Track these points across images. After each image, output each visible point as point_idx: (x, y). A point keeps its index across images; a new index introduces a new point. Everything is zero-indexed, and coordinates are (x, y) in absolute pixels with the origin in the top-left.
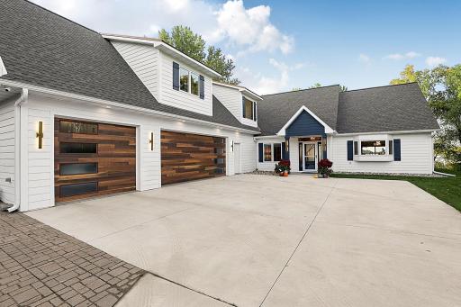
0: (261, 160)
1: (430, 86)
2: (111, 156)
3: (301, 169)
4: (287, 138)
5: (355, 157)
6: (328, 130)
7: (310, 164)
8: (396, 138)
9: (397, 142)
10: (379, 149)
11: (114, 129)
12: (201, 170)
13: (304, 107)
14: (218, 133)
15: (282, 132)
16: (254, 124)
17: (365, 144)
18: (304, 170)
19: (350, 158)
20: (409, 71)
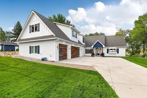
0: (86, 53)
1: (125, 35)
2: (64, 52)
3: (96, 55)
4: (94, 48)
5: (109, 53)
6: (104, 46)
7: (98, 54)
8: (118, 48)
9: (118, 49)
10: (114, 51)
11: (64, 46)
12: (76, 55)
13: (98, 41)
15: (93, 46)
16: (84, 44)
17: (111, 49)
18: (97, 56)
19: (107, 53)
20: (120, 30)
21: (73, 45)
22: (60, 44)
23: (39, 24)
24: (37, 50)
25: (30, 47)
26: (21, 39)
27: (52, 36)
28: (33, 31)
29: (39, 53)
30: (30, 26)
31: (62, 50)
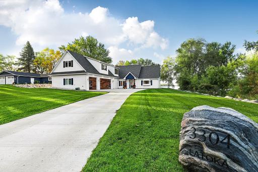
0: (119, 86)
2: (94, 83)
3: (129, 88)
4: (126, 80)
6: (135, 78)
9: (151, 81)
12: (106, 87)
13: (130, 72)
14: (109, 78)
15: (125, 78)
16: (118, 76)
21: (103, 78)
22: (90, 78)
23: (72, 61)
24: (71, 82)
25: (64, 79)
26: (55, 72)
27: (84, 71)
28: (67, 66)
29: (72, 84)
30: (64, 62)
31: (92, 82)
